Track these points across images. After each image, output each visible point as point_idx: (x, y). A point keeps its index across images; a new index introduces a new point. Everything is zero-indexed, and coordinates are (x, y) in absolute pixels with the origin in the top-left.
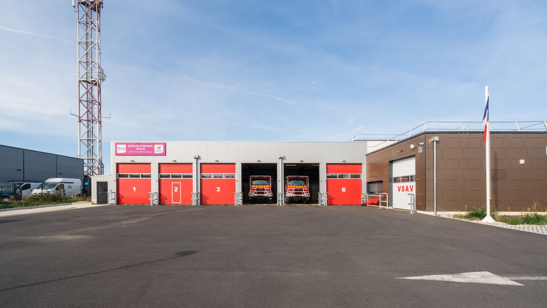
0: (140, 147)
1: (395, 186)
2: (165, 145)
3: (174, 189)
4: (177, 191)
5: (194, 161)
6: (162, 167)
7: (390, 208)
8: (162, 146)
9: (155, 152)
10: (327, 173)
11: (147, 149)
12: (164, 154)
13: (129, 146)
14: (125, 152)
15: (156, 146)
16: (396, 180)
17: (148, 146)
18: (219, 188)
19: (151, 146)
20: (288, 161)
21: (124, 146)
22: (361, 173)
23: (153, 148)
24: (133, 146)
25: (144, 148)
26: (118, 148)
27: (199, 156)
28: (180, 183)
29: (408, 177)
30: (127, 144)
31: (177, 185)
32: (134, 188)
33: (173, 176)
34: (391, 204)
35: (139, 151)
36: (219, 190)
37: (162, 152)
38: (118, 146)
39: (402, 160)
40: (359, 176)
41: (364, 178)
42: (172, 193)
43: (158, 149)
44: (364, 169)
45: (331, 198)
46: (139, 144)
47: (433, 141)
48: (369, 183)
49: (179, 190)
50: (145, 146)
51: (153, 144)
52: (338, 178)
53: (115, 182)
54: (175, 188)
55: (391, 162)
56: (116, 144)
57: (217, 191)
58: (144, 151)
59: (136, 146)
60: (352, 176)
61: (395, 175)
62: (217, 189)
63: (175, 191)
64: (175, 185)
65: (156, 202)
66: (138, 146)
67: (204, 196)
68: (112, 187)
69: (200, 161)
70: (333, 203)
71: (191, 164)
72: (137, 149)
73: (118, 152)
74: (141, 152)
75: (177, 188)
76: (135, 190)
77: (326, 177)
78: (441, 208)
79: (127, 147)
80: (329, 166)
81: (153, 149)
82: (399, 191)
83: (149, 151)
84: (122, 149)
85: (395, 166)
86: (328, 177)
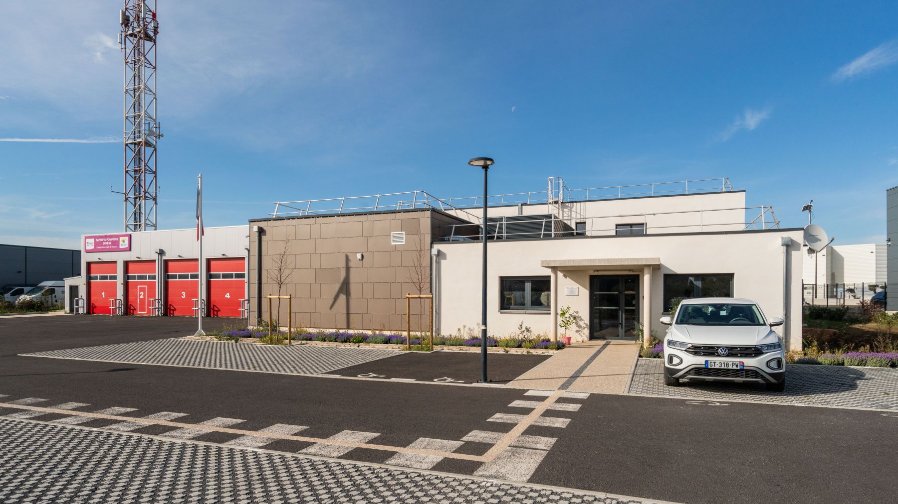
2: (130, 237)
4: (143, 297)
5: (155, 257)
6: (128, 267)
8: (127, 239)
9: (121, 247)
11: (113, 243)
12: (129, 249)
13: (97, 240)
14: (93, 247)
15: (121, 239)
17: (113, 239)
18: (184, 293)
19: (116, 239)
21: (93, 241)
23: (118, 241)
24: (100, 240)
25: (110, 241)
27: (162, 251)
28: (146, 286)
30: (95, 238)
31: (144, 290)
32: (103, 293)
33: (139, 278)
36: (184, 296)
37: (127, 246)
38: (87, 240)
42: (138, 301)
43: (124, 244)
46: (106, 237)
51: (118, 236)
53: (85, 287)
54: (141, 293)
58: (110, 246)
63: (141, 296)
64: (141, 290)
65: (120, 312)
66: (105, 240)
67: (170, 305)
68: (82, 292)
69: (164, 258)
71: (154, 261)
72: (104, 243)
73: (87, 248)
74: (107, 247)
76: (104, 297)
81: (116, 243)
83: (115, 247)
84: (91, 245)
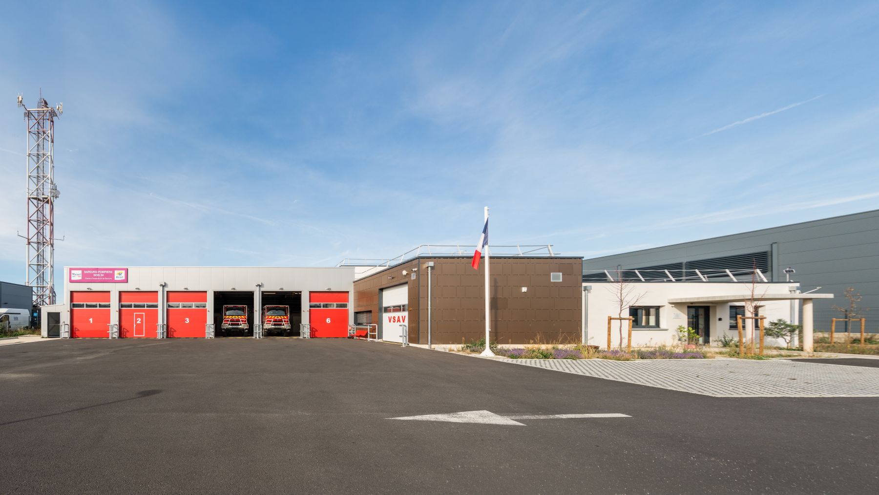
0: (98, 273)
1: (386, 316)
2: (127, 270)
3: (136, 321)
4: (140, 323)
5: (160, 289)
6: (124, 296)
7: (379, 340)
8: (123, 272)
9: (116, 279)
10: (310, 302)
11: (106, 275)
12: (126, 281)
13: (85, 272)
14: (80, 278)
15: (116, 272)
16: (387, 310)
17: (107, 272)
18: (188, 319)
19: (111, 272)
20: (265, 289)
21: (80, 272)
22: (348, 302)
23: (114, 273)
24: (90, 272)
25: (102, 274)
26: (73, 274)
27: (165, 283)
28: (144, 313)
29: (400, 306)
30: (83, 270)
31: (141, 316)
32: (91, 320)
33: (135, 306)
34: (380, 337)
35: (97, 277)
36: (188, 321)
37: (124, 278)
38: (73, 272)
39: (395, 288)
40: (345, 306)
41: (351, 308)
42: (135, 325)
43: (119, 275)
44: (351, 297)
45: (314, 330)
46: (97, 269)
47: (428, 267)
48: (356, 313)
49: (142, 321)
50: (104, 272)
51: (113, 270)
52: (322, 308)
53: (69, 313)
54: (138, 319)
55: (382, 290)
56: (71, 269)
57: (186, 322)
58: (102, 277)
59: (94, 272)
60: (338, 306)
61: (385, 304)
62: (186, 320)
63: (138, 322)
64: (137, 316)
65: (116, 335)
66: (96, 272)
67: (171, 328)
68: (65, 319)
69: (166, 289)
70: (316, 335)
71: (157, 292)
72: (95, 275)
73: (73, 278)
74: (99, 279)
75: (140, 320)
76: (91, 322)
77: (309, 306)
78: (436, 340)
79: (83, 273)
80: (312, 294)
81: (113, 275)
82: (390, 321)
83: (109, 277)
84: (77, 275)
85: (385, 294)
86: (311, 307)
